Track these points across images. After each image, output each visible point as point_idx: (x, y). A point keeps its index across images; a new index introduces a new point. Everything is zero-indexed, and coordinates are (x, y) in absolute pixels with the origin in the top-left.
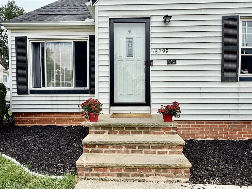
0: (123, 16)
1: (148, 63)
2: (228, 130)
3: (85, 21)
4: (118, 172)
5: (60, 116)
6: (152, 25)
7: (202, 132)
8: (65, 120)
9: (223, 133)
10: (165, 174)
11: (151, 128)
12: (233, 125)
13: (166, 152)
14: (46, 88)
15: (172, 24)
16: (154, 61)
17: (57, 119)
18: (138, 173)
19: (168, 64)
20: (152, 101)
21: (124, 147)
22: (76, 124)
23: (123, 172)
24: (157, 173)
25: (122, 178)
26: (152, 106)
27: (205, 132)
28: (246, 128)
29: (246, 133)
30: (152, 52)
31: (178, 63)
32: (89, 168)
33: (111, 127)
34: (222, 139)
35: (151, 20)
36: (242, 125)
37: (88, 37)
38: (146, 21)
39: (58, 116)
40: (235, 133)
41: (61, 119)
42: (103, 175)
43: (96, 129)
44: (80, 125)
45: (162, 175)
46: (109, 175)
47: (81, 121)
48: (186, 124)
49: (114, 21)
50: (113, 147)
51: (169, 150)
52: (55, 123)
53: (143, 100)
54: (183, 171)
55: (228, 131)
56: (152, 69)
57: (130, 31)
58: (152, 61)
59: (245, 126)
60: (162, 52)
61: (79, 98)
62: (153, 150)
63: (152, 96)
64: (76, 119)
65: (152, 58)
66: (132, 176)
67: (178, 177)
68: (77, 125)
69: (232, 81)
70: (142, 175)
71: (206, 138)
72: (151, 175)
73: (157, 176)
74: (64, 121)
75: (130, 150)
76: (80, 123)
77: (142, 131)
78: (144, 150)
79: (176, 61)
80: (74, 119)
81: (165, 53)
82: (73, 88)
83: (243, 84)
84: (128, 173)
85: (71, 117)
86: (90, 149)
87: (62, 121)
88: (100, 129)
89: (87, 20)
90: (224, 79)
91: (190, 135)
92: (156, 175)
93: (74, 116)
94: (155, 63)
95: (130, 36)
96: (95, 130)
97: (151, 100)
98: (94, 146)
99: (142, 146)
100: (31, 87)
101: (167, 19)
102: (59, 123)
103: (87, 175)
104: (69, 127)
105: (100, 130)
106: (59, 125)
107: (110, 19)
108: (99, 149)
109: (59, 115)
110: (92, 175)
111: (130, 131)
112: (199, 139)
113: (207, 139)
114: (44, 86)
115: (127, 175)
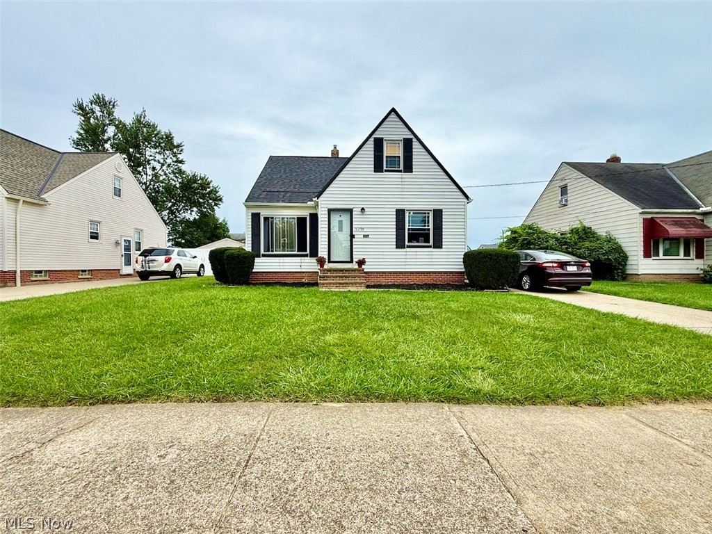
0: (337, 207)
1: (352, 236)
2: (401, 277)
3: (307, 203)
6: (354, 213)
8: (290, 278)
9: (398, 279)
12: (404, 274)
14: (275, 253)
15: (366, 213)
16: (355, 235)
17: (283, 277)
19: (364, 237)
26: (354, 262)
27: (387, 280)
30: (354, 230)
31: (370, 237)
35: (354, 210)
36: (409, 274)
37: (309, 214)
38: (350, 211)
41: (286, 277)
49: (330, 211)
53: (349, 260)
57: (340, 217)
59: (411, 275)
60: (360, 230)
63: (354, 257)
69: (402, 248)
79: (368, 236)
81: (362, 231)
82: (296, 253)
83: (408, 249)
85: (294, 275)
89: (309, 203)
90: (397, 247)
95: (340, 219)
97: (353, 259)
100: (262, 252)
101: (363, 210)
107: (328, 209)
109: (285, 274)
114: (272, 251)
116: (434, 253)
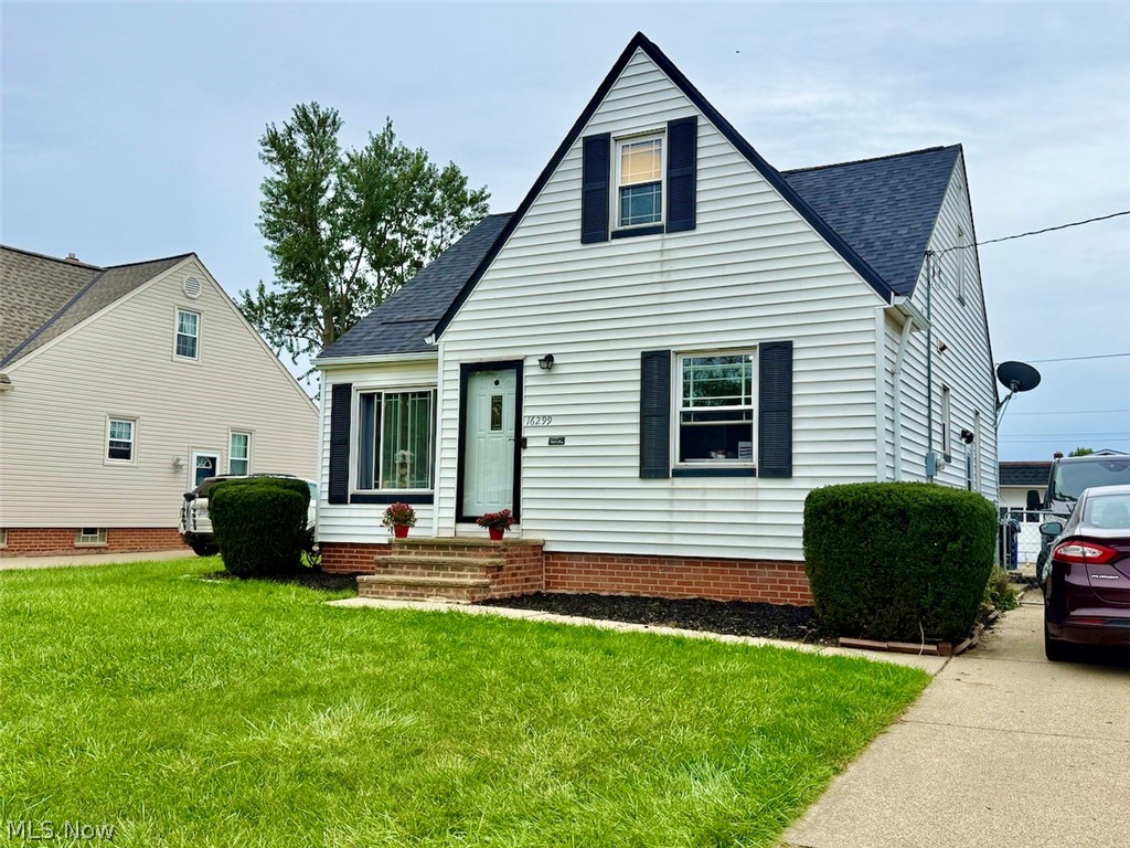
2: (657, 576)
4: (399, 591)
6: (526, 372)
7: (610, 580)
9: (649, 582)
12: (666, 566)
13: (467, 576)
14: (381, 491)
15: (556, 370)
16: (528, 440)
19: (550, 443)
20: (524, 515)
23: (404, 590)
26: (524, 525)
27: (616, 580)
28: (692, 574)
29: (691, 584)
30: (525, 423)
31: (567, 442)
32: (369, 584)
33: (419, 546)
34: (646, 595)
35: (525, 364)
36: (684, 567)
40: (671, 583)
42: (383, 593)
43: (400, 548)
46: (389, 594)
48: (583, 562)
49: (469, 371)
51: (470, 573)
55: (658, 579)
56: (524, 453)
57: (497, 383)
58: (525, 440)
59: (689, 570)
60: (541, 422)
63: (522, 504)
65: (525, 434)
67: (459, 598)
69: (658, 477)
70: (422, 595)
71: (618, 591)
72: (432, 595)
75: (426, 572)
78: (442, 572)
79: (563, 439)
81: (546, 424)
83: (680, 482)
84: (409, 591)
86: (382, 570)
88: (406, 547)
90: (646, 473)
91: (591, 585)
94: (529, 443)
95: (497, 391)
96: (399, 550)
97: (521, 511)
98: (387, 567)
99: (440, 566)
100: (353, 487)
103: (367, 592)
105: (406, 549)
107: (461, 365)
110: (372, 593)
111: (442, 552)
112: (605, 594)
113: (621, 594)
114: (377, 486)
116: (762, 496)
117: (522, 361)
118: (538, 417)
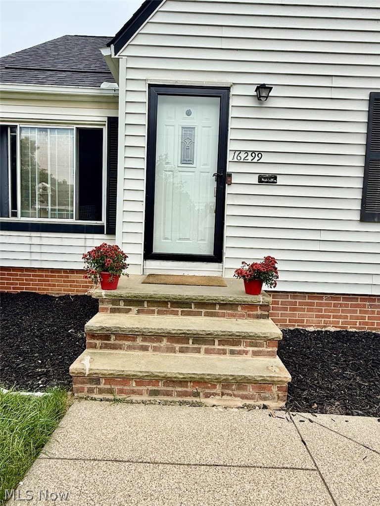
0: (177, 81)
1: (222, 178)
3: (100, 87)
4: (151, 388)
5: (46, 276)
6: (233, 102)
7: (317, 316)
8: (56, 283)
10: (241, 393)
11: (220, 304)
13: (246, 352)
14: (20, 219)
15: (271, 103)
16: (233, 174)
17: (39, 280)
18: (189, 389)
19: (260, 181)
20: (227, 253)
21: (165, 340)
22: (77, 291)
23: (161, 387)
24: (226, 391)
25: (158, 398)
26: (226, 263)
30: (230, 157)
31: (280, 180)
32: (94, 379)
33: (144, 301)
34: (354, 330)
35: (233, 91)
37: (106, 119)
38: (221, 94)
39: (42, 276)
41: (48, 281)
42: (121, 391)
43: (113, 304)
44: (86, 293)
45: (235, 396)
46: (133, 392)
47: (87, 287)
48: (289, 300)
49: (157, 92)
50: (144, 340)
51: (250, 349)
52: (35, 289)
54: (274, 389)
55: (367, 315)
56: (229, 190)
57: (189, 113)
58: (230, 175)
60: (250, 158)
61: (85, 242)
62: (221, 347)
63: (227, 243)
64: (77, 282)
65: (230, 168)
66: (179, 396)
67: (265, 399)
68: (79, 294)
70: (197, 395)
71: (325, 327)
72: (215, 394)
73: (225, 397)
74: (54, 285)
75: (177, 346)
76: (86, 291)
77: (203, 311)
78: (203, 347)
79: (275, 178)
80: (74, 281)
81: (255, 160)
82: (73, 221)
84: (170, 389)
85: (67, 277)
86: (98, 342)
87: (49, 285)
88: (122, 303)
89: (105, 85)
90: (366, 217)
91: (296, 321)
92: (223, 394)
93: (74, 277)
94: (235, 179)
96: (111, 306)
97: (225, 250)
98: (107, 337)
99: (200, 339)
101: (262, 91)
102: (44, 289)
103: (91, 391)
104: (63, 297)
105: (122, 305)
106: (45, 292)
107: (150, 86)
108: (117, 342)
109: (44, 274)
110: (101, 391)
111: (180, 310)
112: (311, 329)
113: (328, 329)
114: (15, 215)
115: (168, 394)
117: (228, 89)
118: (246, 152)
